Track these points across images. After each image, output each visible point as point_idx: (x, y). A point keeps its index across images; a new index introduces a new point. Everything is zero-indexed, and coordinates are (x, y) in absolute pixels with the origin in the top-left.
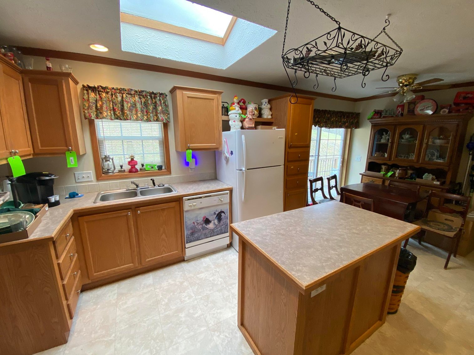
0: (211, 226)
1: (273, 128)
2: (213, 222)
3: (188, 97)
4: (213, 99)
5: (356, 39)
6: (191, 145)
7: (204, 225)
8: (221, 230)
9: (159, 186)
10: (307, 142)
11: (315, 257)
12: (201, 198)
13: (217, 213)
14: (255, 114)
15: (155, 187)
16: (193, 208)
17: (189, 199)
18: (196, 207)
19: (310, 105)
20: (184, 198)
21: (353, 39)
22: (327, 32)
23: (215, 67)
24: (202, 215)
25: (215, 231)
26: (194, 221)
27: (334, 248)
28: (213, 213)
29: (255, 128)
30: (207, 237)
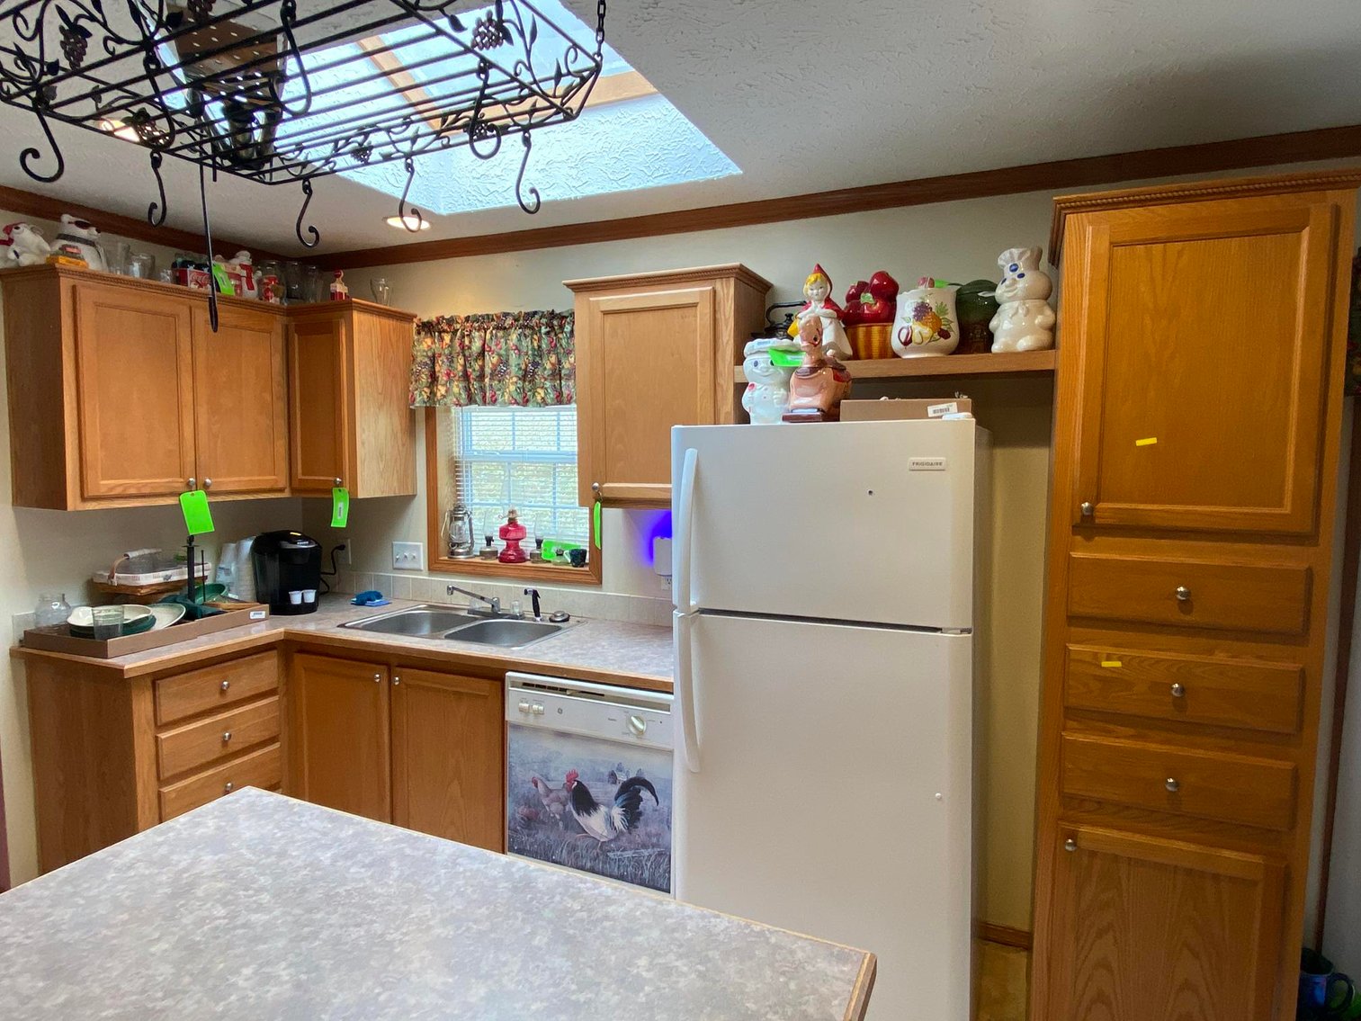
0: (595, 824)
1: (931, 410)
2: (603, 809)
3: (606, 313)
4: (695, 305)
6: (606, 485)
7: (570, 807)
8: (638, 863)
9: (551, 621)
12: (563, 690)
14: (916, 338)
15: (538, 619)
17: (527, 685)
19: (1300, 230)
20: (509, 674)
24: (566, 761)
26: (537, 775)
28: (605, 771)
30: (580, 864)
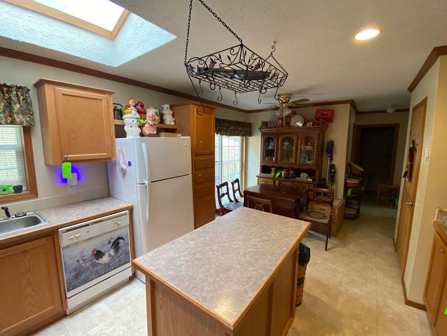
0: (105, 259)
1: (178, 135)
2: (107, 253)
3: (64, 95)
4: (101, 100)
5: (256, 59)
6: (69, 156)
7: (95, 260)
8: (120, 261)
9: (16, 216)
10: (212, 150)
11: (236, 281)
12: (88, 225)
13: (113, 241)
14: (157, 119)
15: (10, 218)
16: (75, 241)
17: (68, 231)
18: (80, 239)
19: (212, 114)
20: (60, 230)
21: (253, 58)
22: (230, 47)
23: (102, 63)
24: (89, 248)
25: (111, 264)
26: (78, 258)
27: (252, 263)
28: (107, 242)
29: (158, 135)
30: (100, 275)
